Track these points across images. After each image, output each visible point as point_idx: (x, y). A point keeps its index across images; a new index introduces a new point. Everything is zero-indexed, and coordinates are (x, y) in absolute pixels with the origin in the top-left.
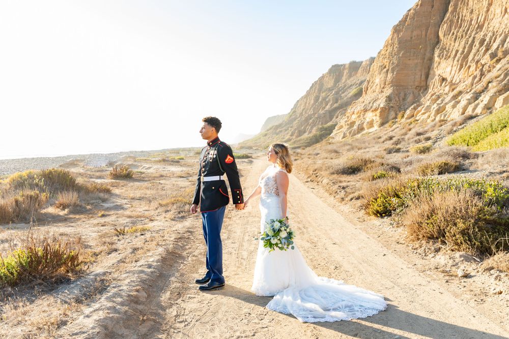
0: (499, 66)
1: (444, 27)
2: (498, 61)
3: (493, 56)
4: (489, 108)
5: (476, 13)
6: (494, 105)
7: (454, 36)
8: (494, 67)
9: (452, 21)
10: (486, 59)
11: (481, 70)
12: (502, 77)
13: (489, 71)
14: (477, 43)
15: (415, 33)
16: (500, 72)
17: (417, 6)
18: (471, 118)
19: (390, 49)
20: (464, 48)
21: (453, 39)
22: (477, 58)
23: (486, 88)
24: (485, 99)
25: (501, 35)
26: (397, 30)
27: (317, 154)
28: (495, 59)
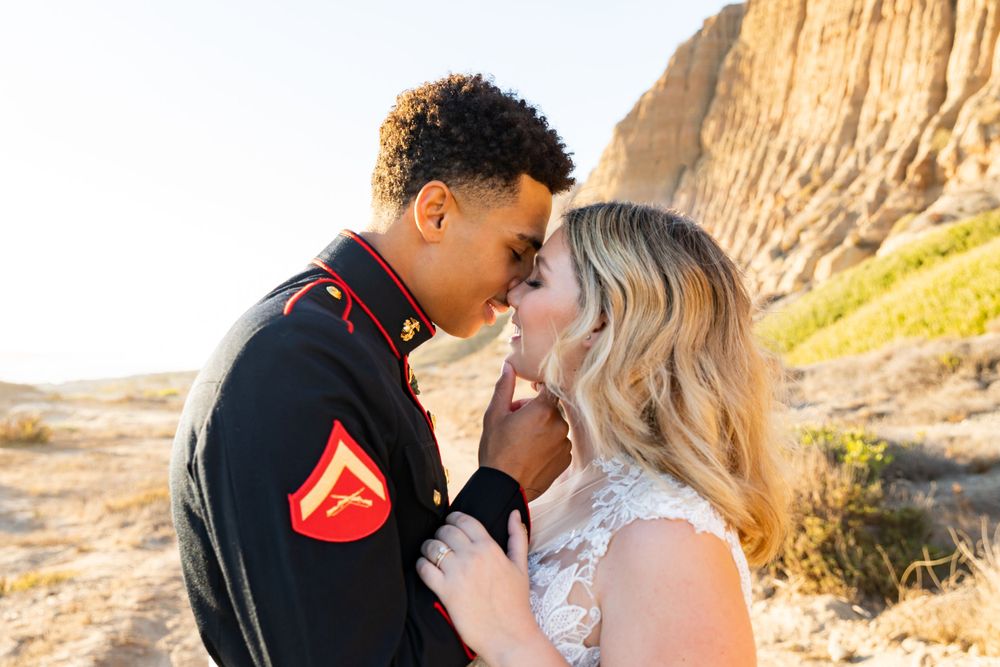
0: (816, 200)
1: (711, 127)
2: (814, 191)
3: (804, 181)
4: (805, 280)
5: (766, 100)
6: (812, 274)
7: (730, 144)
8: (807, 202)
9: (724, 117)
10: (791, 188)
11: (785, 209)
12: (823, 221)
13: (799, 210)
14: (772, 158)
15: (657, 137)
16: (818, 213)
17: (658, 84)
18: (775, 298)
19: (611, 166)
20: (750, 166)
21: (728, 148)
22: (775, 185)
23: (795, 243)
24: (797, 262)
25: (814, 143)
26: (624, 129)
27: (474, 377)
28: (808, 188)
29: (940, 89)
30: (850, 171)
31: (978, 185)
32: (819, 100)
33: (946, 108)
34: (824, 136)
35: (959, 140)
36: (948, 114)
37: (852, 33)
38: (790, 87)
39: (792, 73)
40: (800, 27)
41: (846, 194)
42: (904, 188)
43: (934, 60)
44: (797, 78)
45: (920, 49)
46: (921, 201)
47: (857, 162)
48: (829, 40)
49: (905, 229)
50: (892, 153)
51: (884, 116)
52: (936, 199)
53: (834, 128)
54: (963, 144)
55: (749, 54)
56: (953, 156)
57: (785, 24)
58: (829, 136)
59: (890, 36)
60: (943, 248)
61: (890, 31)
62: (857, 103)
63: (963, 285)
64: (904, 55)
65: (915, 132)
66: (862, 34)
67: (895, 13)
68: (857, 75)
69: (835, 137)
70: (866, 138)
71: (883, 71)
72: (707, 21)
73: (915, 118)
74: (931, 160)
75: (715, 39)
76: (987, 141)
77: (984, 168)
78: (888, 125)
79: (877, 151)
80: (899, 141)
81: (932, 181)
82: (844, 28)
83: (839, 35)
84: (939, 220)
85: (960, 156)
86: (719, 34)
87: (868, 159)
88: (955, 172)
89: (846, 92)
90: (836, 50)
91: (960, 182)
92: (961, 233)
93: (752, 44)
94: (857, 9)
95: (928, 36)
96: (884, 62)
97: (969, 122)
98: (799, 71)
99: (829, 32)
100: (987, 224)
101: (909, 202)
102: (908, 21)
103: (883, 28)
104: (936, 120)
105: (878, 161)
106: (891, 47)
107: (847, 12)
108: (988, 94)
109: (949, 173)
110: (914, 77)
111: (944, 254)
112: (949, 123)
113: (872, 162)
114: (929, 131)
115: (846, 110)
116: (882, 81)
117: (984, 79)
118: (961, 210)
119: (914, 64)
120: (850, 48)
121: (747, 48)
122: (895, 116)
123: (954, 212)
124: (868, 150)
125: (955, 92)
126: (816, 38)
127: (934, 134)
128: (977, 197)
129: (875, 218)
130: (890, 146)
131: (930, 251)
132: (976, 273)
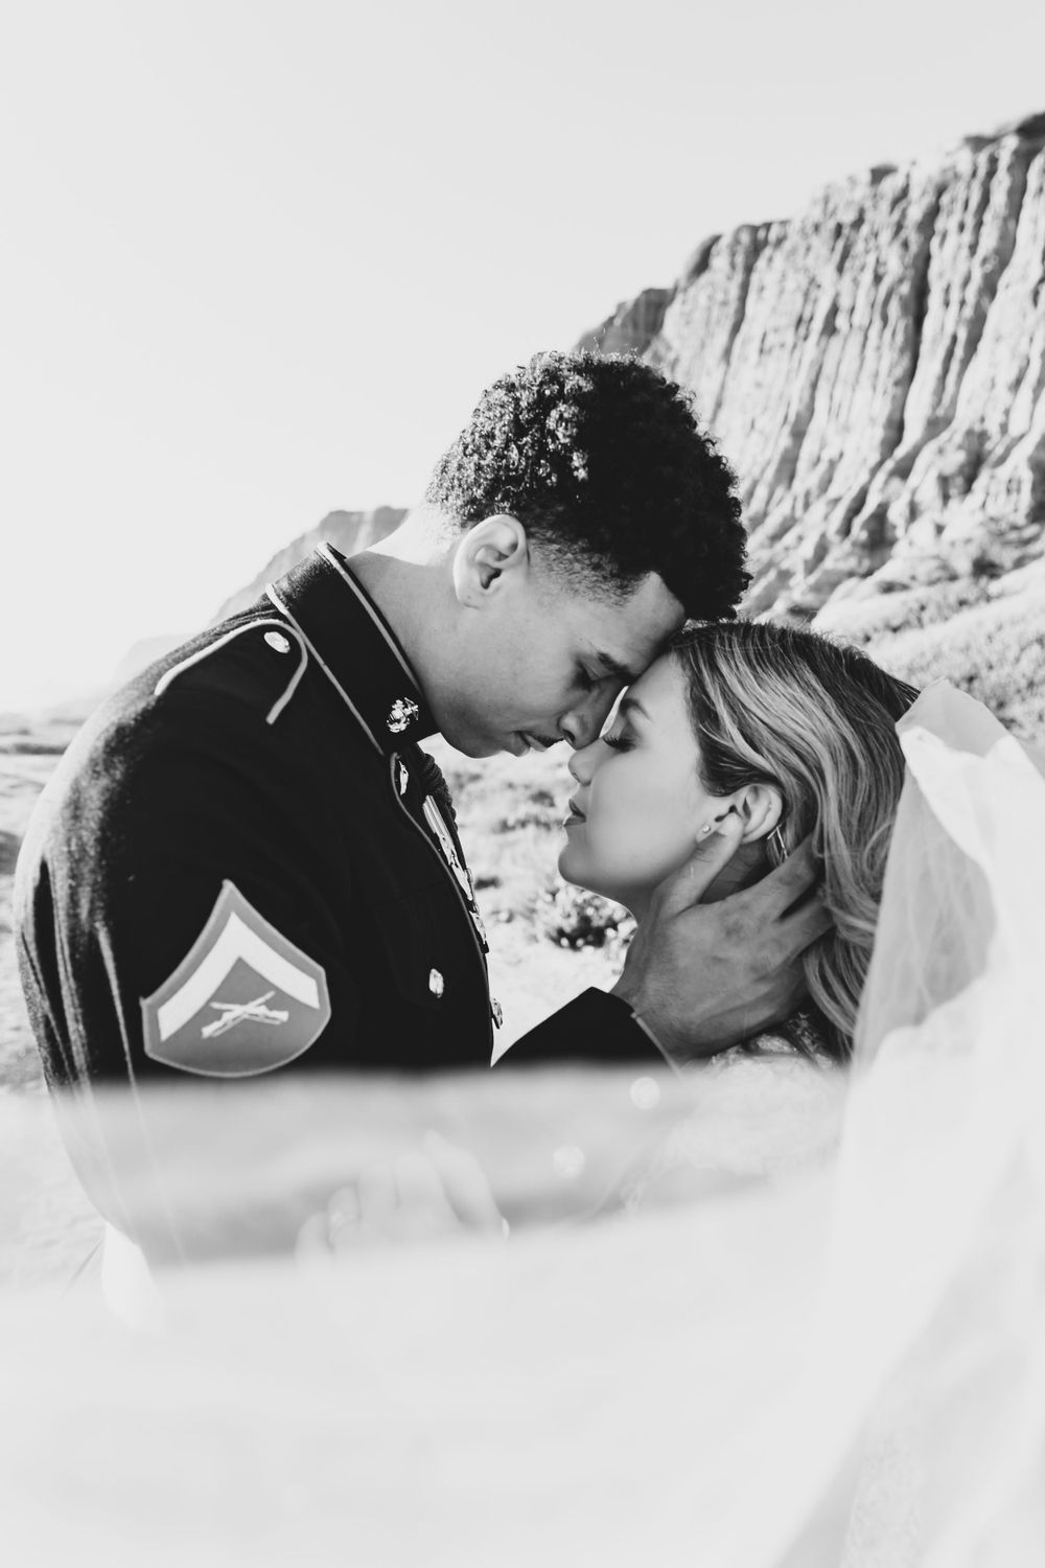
29: (896, 428)
30: (785, 520)
31: (934, 551)
32: (753, 426)
33: (901, 452)
34: (756, 471)
35: (914, 493)
36: (903, 459)
37: (800, 343)
38: (719, 405)
39: (723, 387)
40: (736, 328)
41: (779, 546)
42: (847, 545)
43: (891, 390)
44: (727, 394)
45: (876, 375)
46: (866, 563)
47: (793, 508)
48: (770, 351)
49: (847, 595)
50: (836, 501)
51: (827, 455)
52: (883, 563)
53: (768, 463)
54: (918, 498)
55: (671, 356)
56: (906, 512)
57: (718, 322)
58: (763, 471)
59: (843, 352)
60: (895, 623)
61: (843, 348)
62: (798, 435)
63: (922, 669)
64: (857, 381)
65: (864, 477)
66: (810, 349)
67: (851, 326)
68: (801, 400)
69: (770, 474)
70: (807, 478)
71: (831, 397)
72: (621, 306)
73: (865, 460)
74: (880, 515)
75: (630, 331)
76: (946, 498)
77: (940, 529)
78: (833, 465)
79: (819, 496)
80: (845, 486)
81: (879, 540)
82: (789, 337)
83: (782, 346)
84: (889, 588)
85: (914, 512)
86: (635, 326)
87: (807, 506)
88: (906, 531)
89: (786, 418)
90: (778, 363)
91: (911, 543)
92: (916, 606)
93: (676, 344)
94: (807, 316)
95: (886, 357)
96: (833, 386)
97: (926, 472)
98: (730, 384)
99: (771, 340)
100: (945, 597)
101: (852, 563)
102: (866, 338)
103: (835, 343)
104: (889, 465)
105: (819, 507)
106: (843, 369)
107: (794, 319)
108: (950, 440)
109: (899, 532)
110: (868, 410)
111: (895, 630)
112: (903, 471)
113: (812, 508)
114: (881, 476)
115: (785, 441)
116: (830, 409)
117: (947, 421)
118: (913, 578)
119: (869, 392)
120: (796, 364)
121: (669, 348)
122: (841, 455)
123: (905, 580)
124: (807, 495)
125: (913, 434)
126: (756, 344)
127: (886, 482)
128: (934, 564)
129: (812, 579)
130: (833, 492)
131: (880, 624)
132: (937, 657)
